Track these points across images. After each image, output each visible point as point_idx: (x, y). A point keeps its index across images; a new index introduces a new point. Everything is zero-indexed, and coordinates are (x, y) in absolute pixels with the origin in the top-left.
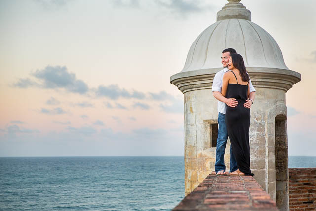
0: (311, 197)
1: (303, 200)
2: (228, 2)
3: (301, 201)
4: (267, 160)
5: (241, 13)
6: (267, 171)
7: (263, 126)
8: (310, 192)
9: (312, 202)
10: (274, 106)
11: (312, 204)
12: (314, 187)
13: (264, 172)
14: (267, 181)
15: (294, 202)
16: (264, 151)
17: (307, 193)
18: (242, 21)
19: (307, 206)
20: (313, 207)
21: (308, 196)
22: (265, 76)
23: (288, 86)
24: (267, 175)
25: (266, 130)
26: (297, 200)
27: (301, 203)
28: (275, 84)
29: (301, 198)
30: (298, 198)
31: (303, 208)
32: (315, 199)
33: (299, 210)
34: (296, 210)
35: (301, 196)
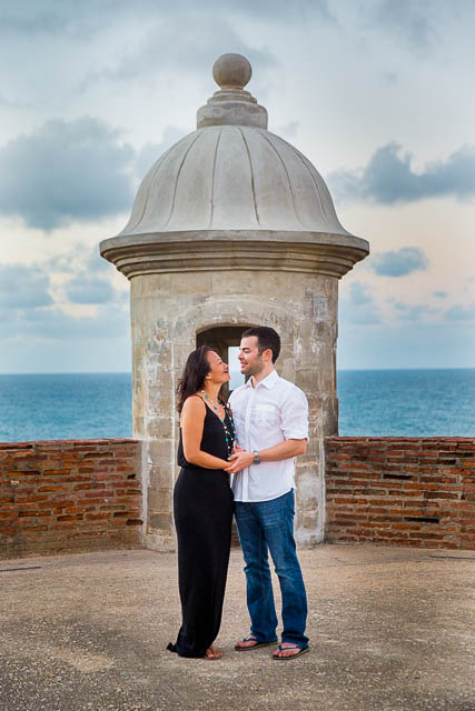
0: (432, 509)
1: (402, 512)
3: (399, 515)
4: (174, 421)
6: (174, 443)
7: (168, 352)
8: (430, 495)
9: (437, 521)
11: (435, 525)
12: (444, 485)
13: (169, 443)
14: (174, 462)
15: (376, 515)
16: (170, 402)
17: (421, 498)
19: (418, 529)
20: (438, 533)
21: (425, 504)
25: (173, 360)
26: (385, 511)
27: (400, 520)
29: (399, 508)
30: (385, 507)
31: (408, 532)
32: (447, 514)
33: (391, 535)
34: (381, 533)
35: (400, 503)
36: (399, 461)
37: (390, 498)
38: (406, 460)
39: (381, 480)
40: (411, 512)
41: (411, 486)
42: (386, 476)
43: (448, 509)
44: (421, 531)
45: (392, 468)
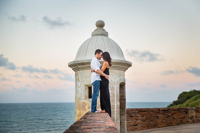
0: (137, 123)
1: (133, 124)
2: (97, 28)
3: (132, 125)
4: (115, 105)
5: (103, 33)
6: (115, 110)
7: (114, 88)
8: (136, 120)
9: (137, 125)
10: (119, 78)
13: (114, 111)
14: (115, 115)
15: (129, 125)
16: (114, 100)
17: (135, 121)
18: (104, 37)
20: (137, 127)
22: (115, 63)
23: (126, 69)
24: (116, 112)
25: (115, 90)
26: (130, 124)
28: (120, 68)
29: (132, 123)
30: (131, 123)
31: (133, 128)
32: (139, 123)
33: (131, 129)
34: (130, 129)
35: (132, 122)
36: (132, 113)
37: (131, 121)
38: (133, 113)
39: (130, 118)
40: (134, 124)
41: (134, 118)
42: (130, 117)
43: (139, 122)
44: (135, 128)
45: (131, 115)
